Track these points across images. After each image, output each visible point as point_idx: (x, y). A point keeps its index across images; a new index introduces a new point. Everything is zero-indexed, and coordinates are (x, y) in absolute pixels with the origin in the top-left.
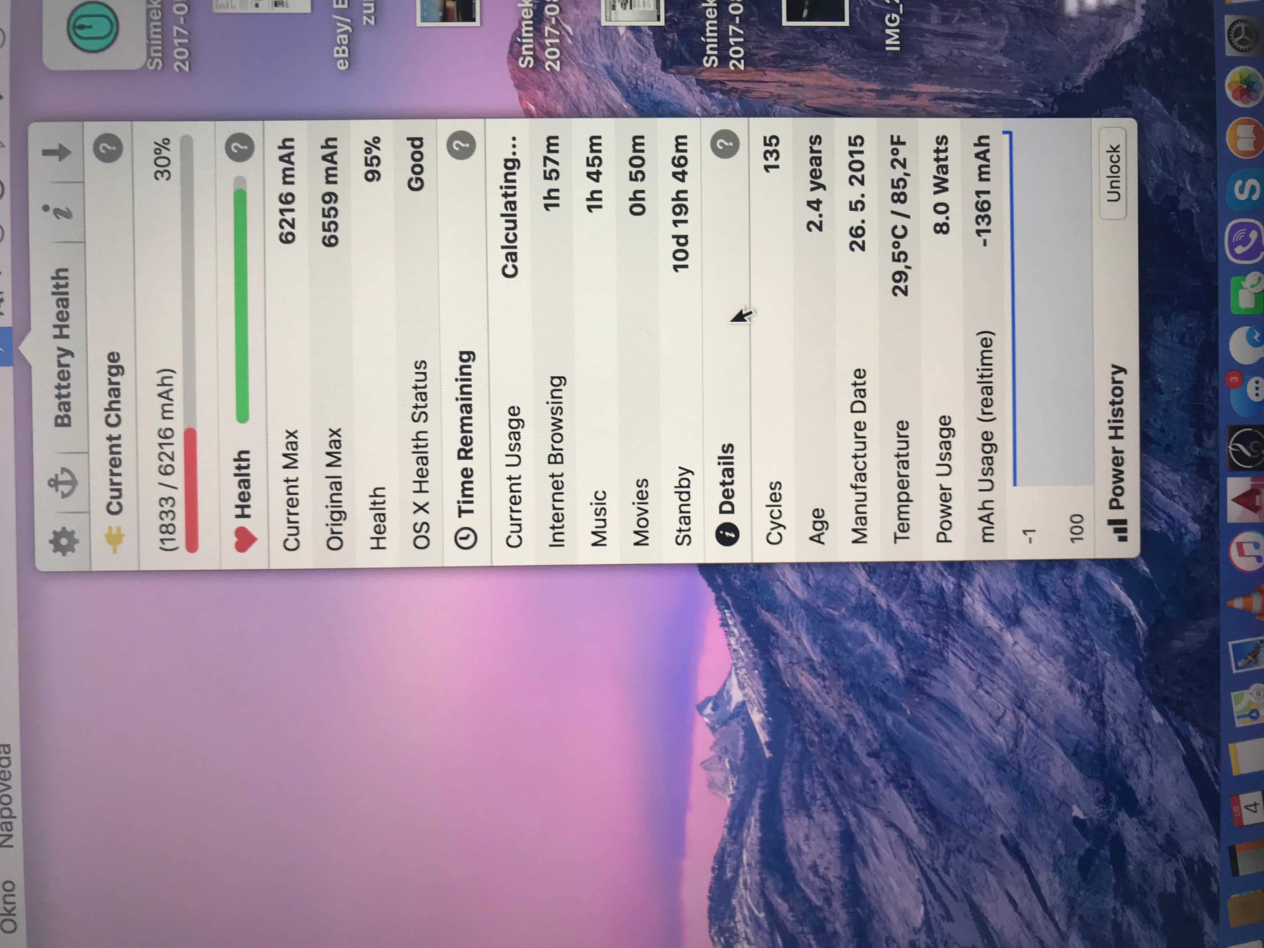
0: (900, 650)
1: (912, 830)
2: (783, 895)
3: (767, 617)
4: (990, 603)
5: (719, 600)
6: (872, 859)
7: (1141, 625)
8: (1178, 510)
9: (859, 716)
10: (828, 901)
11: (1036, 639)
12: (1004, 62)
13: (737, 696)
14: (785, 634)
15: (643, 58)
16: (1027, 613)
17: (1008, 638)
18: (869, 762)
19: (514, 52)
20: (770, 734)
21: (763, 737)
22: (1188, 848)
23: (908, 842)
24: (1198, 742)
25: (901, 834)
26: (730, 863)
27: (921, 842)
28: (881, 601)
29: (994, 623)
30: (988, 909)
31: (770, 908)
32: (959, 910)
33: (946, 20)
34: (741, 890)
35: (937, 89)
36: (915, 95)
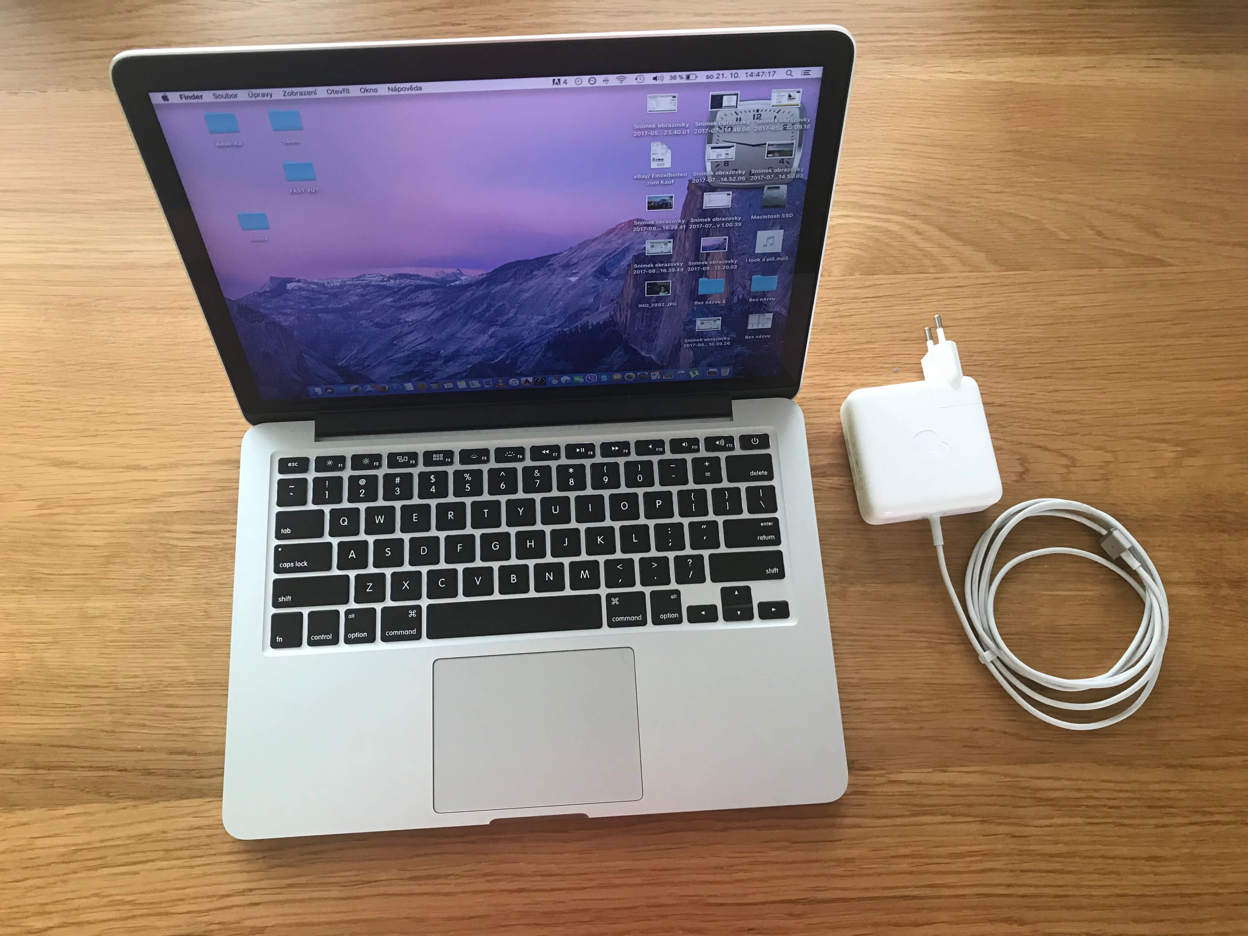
0: (480, 313)
1: (431, 317)
2: (409, 290)
3: (485, 284)
4: (495, 331)
5: (489, 273)
6: (423, 309)
7: (493, 362)
8: (523, 368)
9: (461, 305)
10: (409, 300)
11: (487, 341)
12: (636, 329)
13: (463, 278)
14: (481, 288)
15: (637, 250)
16: (493, 339)
17: (486, 335)
18: (449, 308)
19: (638, 220)
20: (454, 286)
21: (452, 284)
22: (436, 374)
23: (429, 316)
24: (464, 374)
25: (430, 315)
26: (416, 278)
27: (429, 319)
28: (493, 309)
29: (490, 333)
30: (413, 334)
31: (404, 287)
32: (412, 328)
33: (646, 317)
34: (409, 281)
35: (629, 316)
36: (627, 311)
